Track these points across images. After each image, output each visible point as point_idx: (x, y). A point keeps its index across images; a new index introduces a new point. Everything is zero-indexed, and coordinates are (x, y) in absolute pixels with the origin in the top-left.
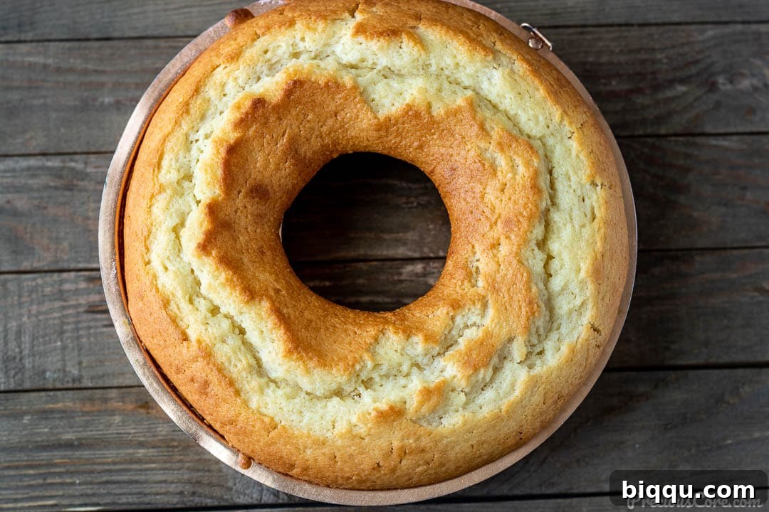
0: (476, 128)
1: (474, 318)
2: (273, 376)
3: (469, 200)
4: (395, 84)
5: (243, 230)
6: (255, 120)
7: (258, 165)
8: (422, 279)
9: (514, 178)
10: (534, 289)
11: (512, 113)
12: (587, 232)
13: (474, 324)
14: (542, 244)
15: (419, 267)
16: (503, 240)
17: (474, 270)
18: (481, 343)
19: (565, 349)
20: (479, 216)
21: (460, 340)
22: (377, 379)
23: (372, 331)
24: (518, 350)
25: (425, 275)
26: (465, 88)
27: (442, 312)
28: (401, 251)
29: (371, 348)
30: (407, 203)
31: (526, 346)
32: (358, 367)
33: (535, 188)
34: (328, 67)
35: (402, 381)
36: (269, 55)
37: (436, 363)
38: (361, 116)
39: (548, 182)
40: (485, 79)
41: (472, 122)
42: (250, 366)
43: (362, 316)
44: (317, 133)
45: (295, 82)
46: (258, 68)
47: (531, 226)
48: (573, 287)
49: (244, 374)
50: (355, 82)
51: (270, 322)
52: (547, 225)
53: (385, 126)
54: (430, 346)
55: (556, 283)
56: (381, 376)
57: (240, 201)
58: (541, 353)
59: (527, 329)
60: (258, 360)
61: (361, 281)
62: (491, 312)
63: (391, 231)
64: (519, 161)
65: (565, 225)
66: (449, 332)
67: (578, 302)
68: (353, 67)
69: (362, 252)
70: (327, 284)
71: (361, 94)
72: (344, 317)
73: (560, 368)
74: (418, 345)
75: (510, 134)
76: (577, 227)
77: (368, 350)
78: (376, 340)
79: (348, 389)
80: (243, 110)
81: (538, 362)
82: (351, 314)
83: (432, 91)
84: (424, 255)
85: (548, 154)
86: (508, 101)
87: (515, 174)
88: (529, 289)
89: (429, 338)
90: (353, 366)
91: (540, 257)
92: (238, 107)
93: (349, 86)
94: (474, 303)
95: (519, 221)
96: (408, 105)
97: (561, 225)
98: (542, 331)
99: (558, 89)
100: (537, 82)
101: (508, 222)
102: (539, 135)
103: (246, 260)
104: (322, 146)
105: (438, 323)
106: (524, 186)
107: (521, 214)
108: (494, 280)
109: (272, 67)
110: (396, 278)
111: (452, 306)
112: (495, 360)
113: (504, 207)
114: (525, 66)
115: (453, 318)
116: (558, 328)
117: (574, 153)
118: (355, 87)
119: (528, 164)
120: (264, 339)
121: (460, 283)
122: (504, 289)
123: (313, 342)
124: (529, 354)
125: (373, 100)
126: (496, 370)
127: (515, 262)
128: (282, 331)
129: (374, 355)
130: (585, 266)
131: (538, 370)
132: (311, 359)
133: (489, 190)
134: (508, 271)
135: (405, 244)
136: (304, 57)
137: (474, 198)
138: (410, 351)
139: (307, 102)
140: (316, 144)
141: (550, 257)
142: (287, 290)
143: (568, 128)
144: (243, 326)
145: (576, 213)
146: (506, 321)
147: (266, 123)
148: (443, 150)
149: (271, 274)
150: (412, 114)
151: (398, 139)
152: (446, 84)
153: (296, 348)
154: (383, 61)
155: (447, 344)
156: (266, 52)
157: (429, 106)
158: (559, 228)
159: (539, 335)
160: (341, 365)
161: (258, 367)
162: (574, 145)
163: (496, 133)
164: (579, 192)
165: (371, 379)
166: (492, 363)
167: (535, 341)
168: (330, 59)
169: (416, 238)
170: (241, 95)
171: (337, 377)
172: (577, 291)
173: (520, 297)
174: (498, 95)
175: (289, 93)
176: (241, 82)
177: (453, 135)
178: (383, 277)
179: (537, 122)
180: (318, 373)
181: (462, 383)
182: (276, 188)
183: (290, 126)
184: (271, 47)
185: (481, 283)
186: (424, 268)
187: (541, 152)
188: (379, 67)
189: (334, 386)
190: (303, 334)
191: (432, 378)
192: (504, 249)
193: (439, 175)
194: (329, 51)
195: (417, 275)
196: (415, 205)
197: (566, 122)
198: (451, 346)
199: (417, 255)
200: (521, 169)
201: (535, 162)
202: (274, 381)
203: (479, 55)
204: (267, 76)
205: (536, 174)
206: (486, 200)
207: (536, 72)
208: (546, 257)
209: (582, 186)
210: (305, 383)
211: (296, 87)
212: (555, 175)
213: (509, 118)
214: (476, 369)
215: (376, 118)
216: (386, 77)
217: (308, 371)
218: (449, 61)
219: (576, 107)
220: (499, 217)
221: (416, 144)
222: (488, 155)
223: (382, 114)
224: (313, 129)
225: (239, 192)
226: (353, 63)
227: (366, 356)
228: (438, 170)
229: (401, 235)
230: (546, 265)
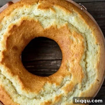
0: (68, 32)
1: (68, 79)
2: (19, 94)
3: (67, 49)
4: (48, 21)
5: (11, 58)
6: (14, 30)
7: (15, 41)
8: (56, 65)
9: (78, 44)
10: (83, 71)
11: (77, 27)
12: (96, 57)
13: (68, 80)
14: (85, 60)
15: (55, 62)
16: (75, 59)
17: (68, 66)
18: (70, 85)
19: (90, 86)
20: (69, 53)
21: (65, 84)
22: (45, 94)
23: (43, 82)
24: (79, 86)
25: (56, 64)
26: (65, 21)
27: (60, 77)
28: (51, 58)
29: (43, 87)
30: (52, 46)
31: (81, 85)
32: (40, 92)
33: (83, 46)
34: (32, 17)
35: (51, 95)
36: (17, 14)
37: (59, 90)
38: (40, 29)
39: (86, 44)
40: (70, 19)
41: (67, 30)
42: (14, 92)
43: (41, 78)
44: (29, 33)
45: (23, 21)
46: (14, 17)
47: (82, 55)
48: (93, 70)
49: (12, 93)
50: (38, 20)
51: (18, 81)
52: (86, 55)
53: (46, 31)
54: (58, 86)
55: (88, 70)
56: (46, 94)
57: (11, 50)
58: (85, 87)
59: (81, 81)
60: (16, 90)
61: (41, 66)
62: (72, 77)
63: (48, 53)
64: (79, 39)
65: (90, 55)
66: (62, 82)
67: (94, 74)
68: (38, 16)
69: (41, 58)
70: (33, 66)
71: (40, 23)
72: (37, 78)
73: (89, 90)
74: (55, 86)
75: (77, 33)
76: (93, 56)
77: (42, 87)
78: (44, 85)
79: (38, 97)
80: (11, 28)
81: (84, 89)
82: (38, 77)
83: (57, 22)
84: (56, 59)
85: (86, 37)
86: (76, 24)
87: (78, 43)
88: (82, 71)
89: (57, 84)
90: (39, 91)
91: (84, 63)
92: (10, 27)
93: (37, 21)
94: (68, 75)
95: (79, 55)
96: (51, 26)
97: (89, 55)
98: (85, 81)
99: (88, 21)
100: (83, 19)
101: (76, 55)
102: (84, 33)
103: (12, 65)
104: (31, 36)
105: (59, 80)
106: (80, 46)
107: (79, 53)
108: (73, 69)
109: (18, 17)
110: (50, 65)
111: (63, 76)
112: (74, 89)
113: (75, 51)
114: (80, 15)
115: (63, 79)
116: (89, 80)
117: (92, 37)
118: (38, 22)
119: (81, 40)
120: (17, 85)
121: (65, 70)
122: (76, 72)
123: (29, 86)
124: (82, 87)
125: (43, 25)
126: (74, 91)
127: (78, 65)
128: (21, 83)
129: (44, 88)
130: (95, 65)
131: (84, 91)
132: (28, 90)
133: (72, 46)
134: (77, 67)
135: (51, 56)
136: (26, 14)
137: (68, 48)
138: (53, 87)
139: (26, 26)
140: (29, 36)
141: (87, 63)
142: (22, 72)
143: (91, 30)
144: (12, 82)
145: (93, 52)
146: (76, 79)
147: (16, 31)
148: (60, 37)
149: (18, 68)
150: (52, 28)
151: (49, 34)
152: (61, 20)
153: (25, 87)
154: (45, 15)
155: (62, 85)
156: (16, 13)
157: (57, 26)
158: (89, 56)
159: (84, 82)
160: (36, 91)
161: (16, 92)
162: (92, 35)
163: (73, 32)
164: (94, 47)
165: (43, 94)
166: (73, 90)
167: (83, 84)
168: (32, 15)
169: (54, 55)
170: (10, 24)
171: (35, 94)
172: (93, 71)
173: (79, 73)
174: (73, 23)
175: (22, 23)
176: (10, 21)
177: (62, 33)
178: (46, 65)
179: (83, 29)
180: (30, 93)
181: (65, 95)
182: (19, 47)
183: (22, 32)
184: (17, 12)
185: (70, 70)
186: (56, 62)
187: (84, 37)
188: (44, 16)
189: (34, 96)
190: (26, 83)
191: (58, 94)
192: (75, 61)
193: (60, 42)
194: (32, 12)
195: (55, 64)
196: (54, 47)
197: (90, 29)
198: (63, 85)
199: (54, 59)
200: (79, 41)
201: (83, 40)
202: (20, 95)
203: (69, 13)
204: (17, 19)
205: (83, 43)
206: (71, 49)
207: (83, 17)
208: (86, 63)
209: (94, 45)
210: (27, 96)
211: (24, 22)
212: (88, 42)
213: (76, 28)
214: (69, 91)
215: (43, 29)
216: (46, 19)
217: (28, 93)
218: (61, 15)
219: (92, 25)
220: (74, 53)
221: (53, 35)
222: (71, 38)
223: (45, 28)
224: (28, 32)
225: (10, 48)
226: (38, 15)
227: (42, 89)
228: (59, 41)
229: (51, 54)
230: (86, 65)
